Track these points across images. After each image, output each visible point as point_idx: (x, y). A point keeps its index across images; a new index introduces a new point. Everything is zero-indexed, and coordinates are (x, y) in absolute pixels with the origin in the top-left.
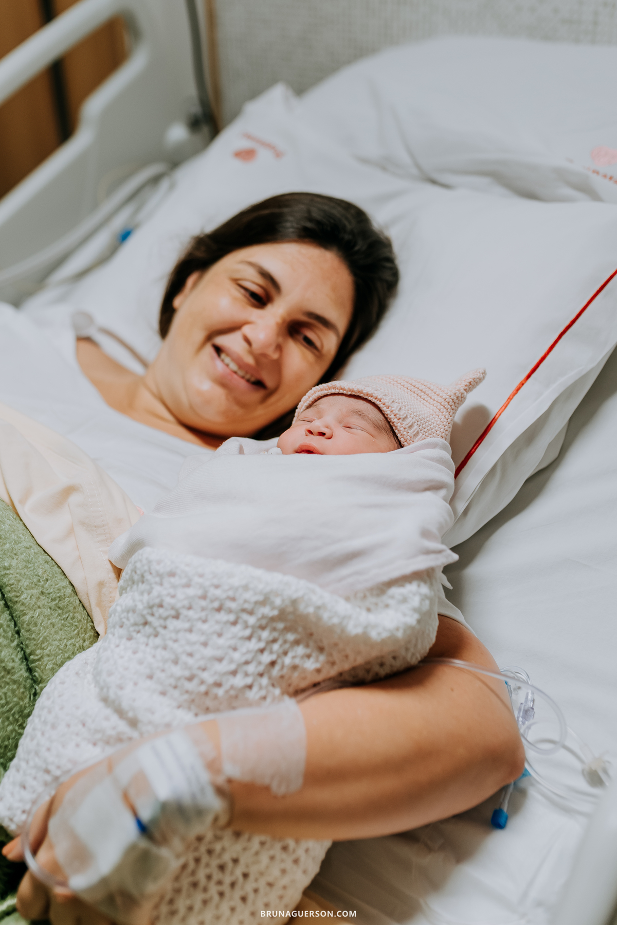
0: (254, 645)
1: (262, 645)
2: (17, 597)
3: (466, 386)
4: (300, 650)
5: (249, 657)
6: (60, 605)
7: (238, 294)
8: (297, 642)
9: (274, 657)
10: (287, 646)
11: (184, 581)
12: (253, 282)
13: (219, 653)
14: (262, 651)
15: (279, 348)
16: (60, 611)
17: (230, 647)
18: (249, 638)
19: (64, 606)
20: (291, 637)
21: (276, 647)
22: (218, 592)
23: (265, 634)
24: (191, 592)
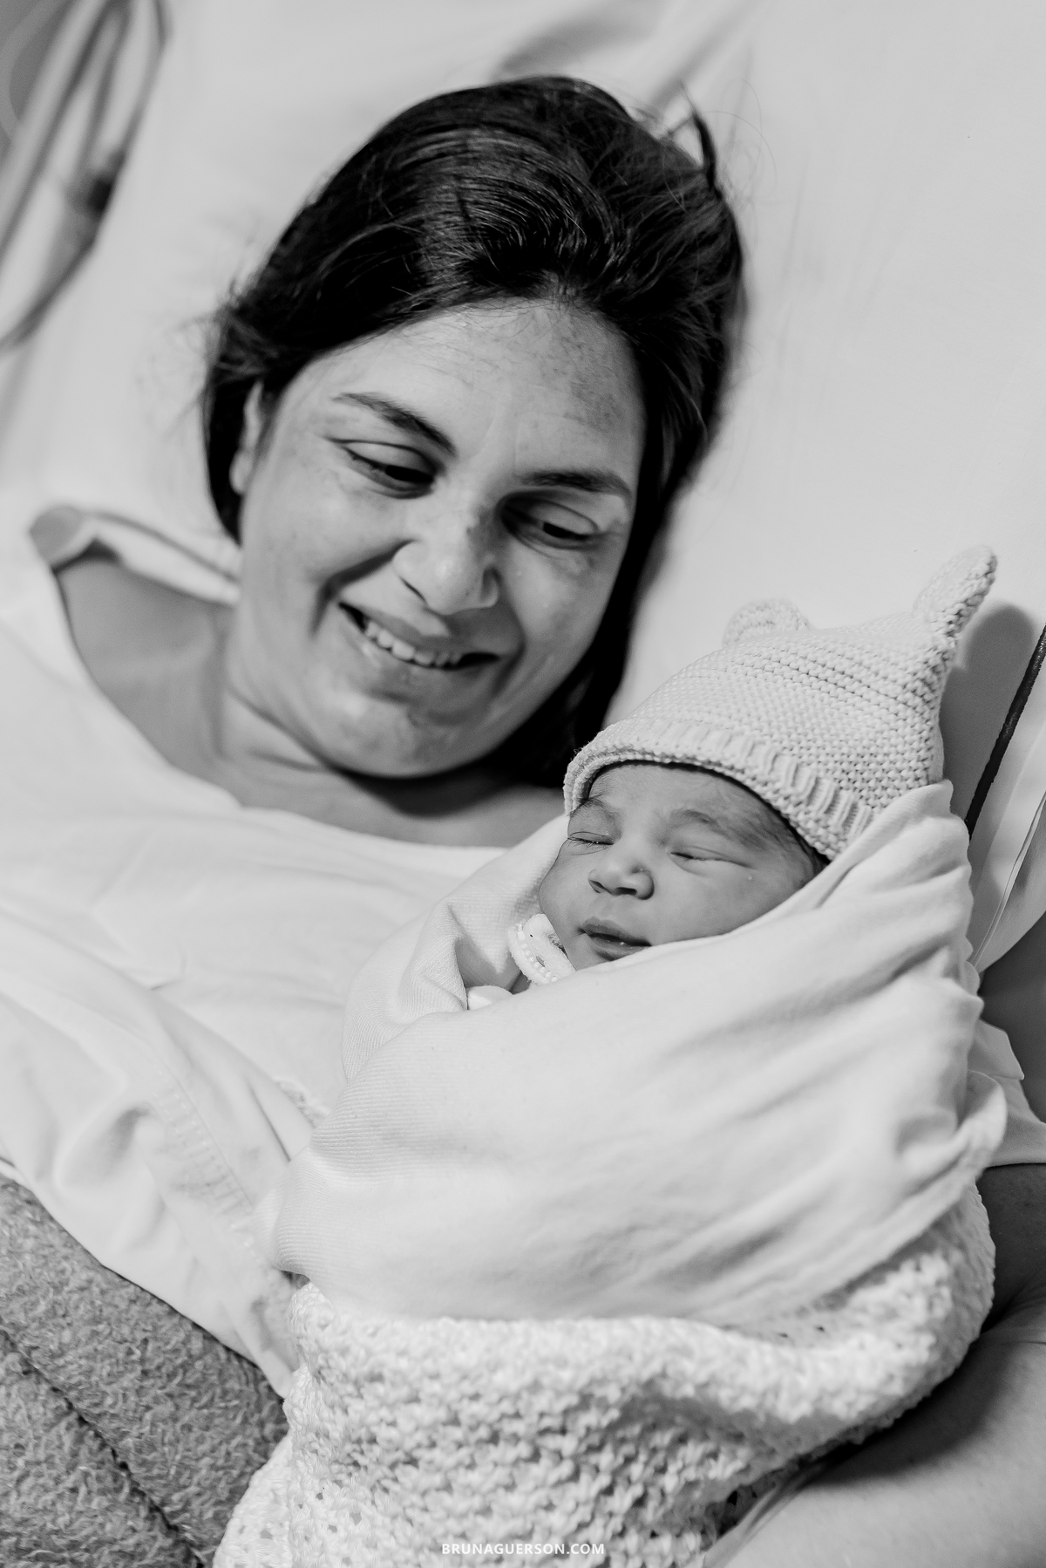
0: (588, 1487)
1: (604, 1480)
2: (96, 1405)
3: (950, 623)
4: (692, 1451)
5: (584, 1514)
6: (189, 1381)
7: (357, 478)
8: (682, 1440)
9: (637, 1491)
10: (659, 1459)
11: (404, 1392)
12: (384, 441)
13: (517, 1525)
14: (609, 1491)
15: (493, 576)
16: (193, 1393)
17: (538, 1507)
18: (575, 1476)
19: (197, 1381)
20: (663, 1439)
21: (636, 1470)
22: (478, 1408)
23: (606, 1459)
24: (424, 1413)
